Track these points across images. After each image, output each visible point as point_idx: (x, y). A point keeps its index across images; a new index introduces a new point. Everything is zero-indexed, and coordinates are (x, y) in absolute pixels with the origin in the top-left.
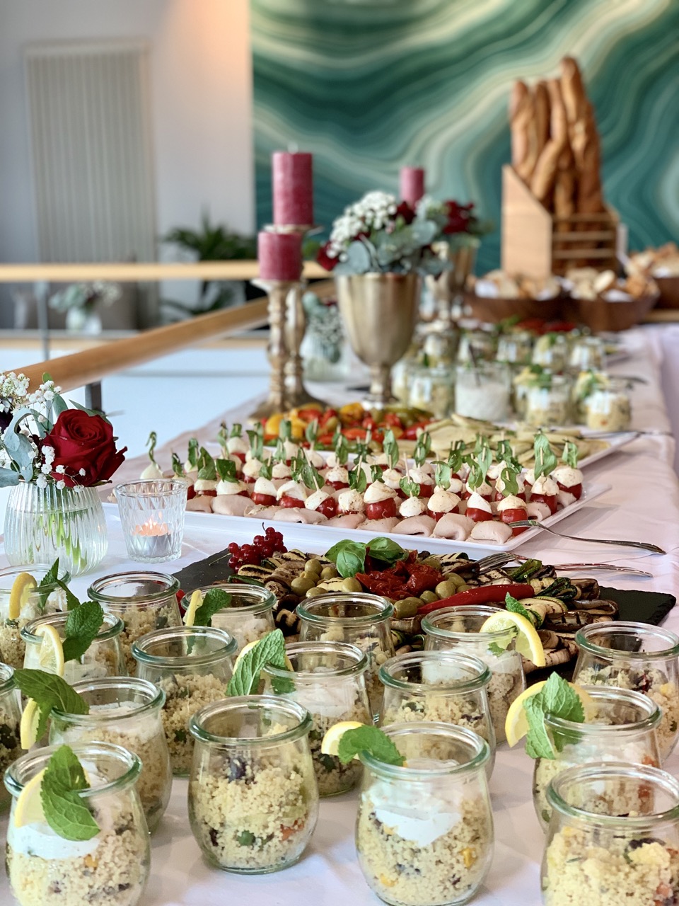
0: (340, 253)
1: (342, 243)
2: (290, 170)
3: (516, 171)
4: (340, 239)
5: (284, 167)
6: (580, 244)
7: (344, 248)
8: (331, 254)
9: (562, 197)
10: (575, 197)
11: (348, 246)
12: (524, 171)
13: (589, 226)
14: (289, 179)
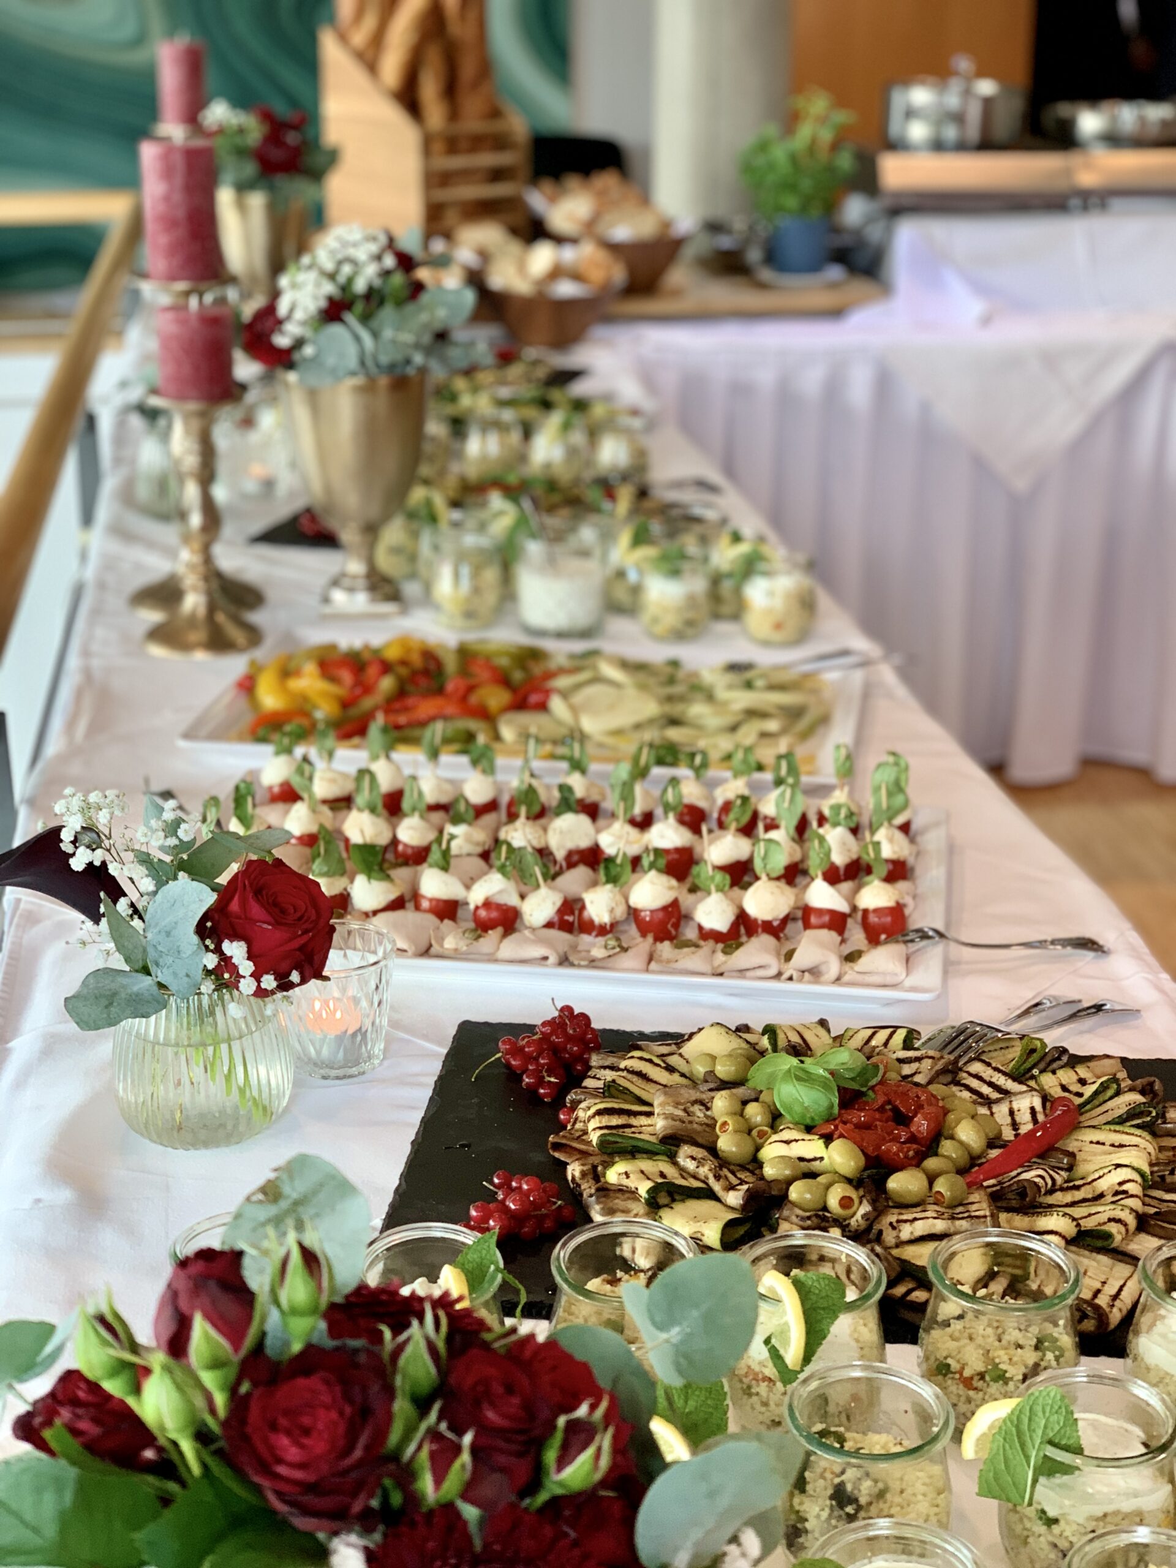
0: (299, 343)
1: (304, 323)
2: (179, 180)
3: (343, 38)
4: (299, 315)
5: (167, 173)
6: (464, 175)
7: (307, 333)
8: (282, 341)
9: (430, 90)
10: (451, 90)
11: (316, 330)
12: (360, 37)
13: (478, 143)
14: (178, 197)
